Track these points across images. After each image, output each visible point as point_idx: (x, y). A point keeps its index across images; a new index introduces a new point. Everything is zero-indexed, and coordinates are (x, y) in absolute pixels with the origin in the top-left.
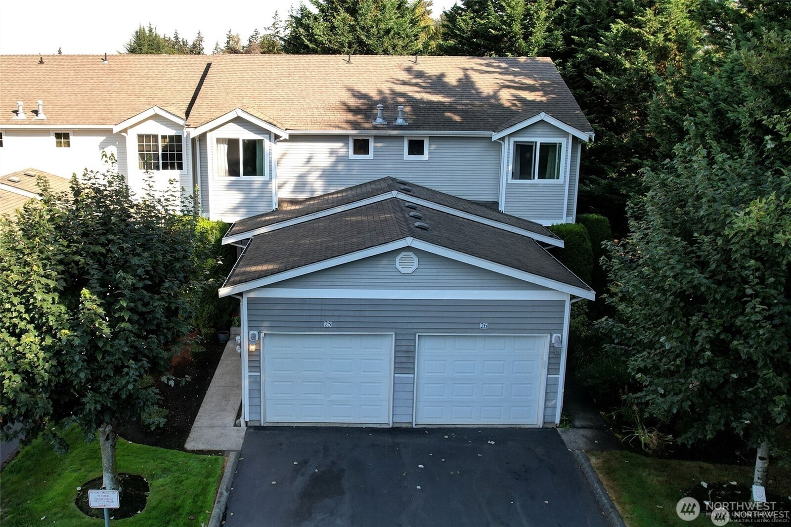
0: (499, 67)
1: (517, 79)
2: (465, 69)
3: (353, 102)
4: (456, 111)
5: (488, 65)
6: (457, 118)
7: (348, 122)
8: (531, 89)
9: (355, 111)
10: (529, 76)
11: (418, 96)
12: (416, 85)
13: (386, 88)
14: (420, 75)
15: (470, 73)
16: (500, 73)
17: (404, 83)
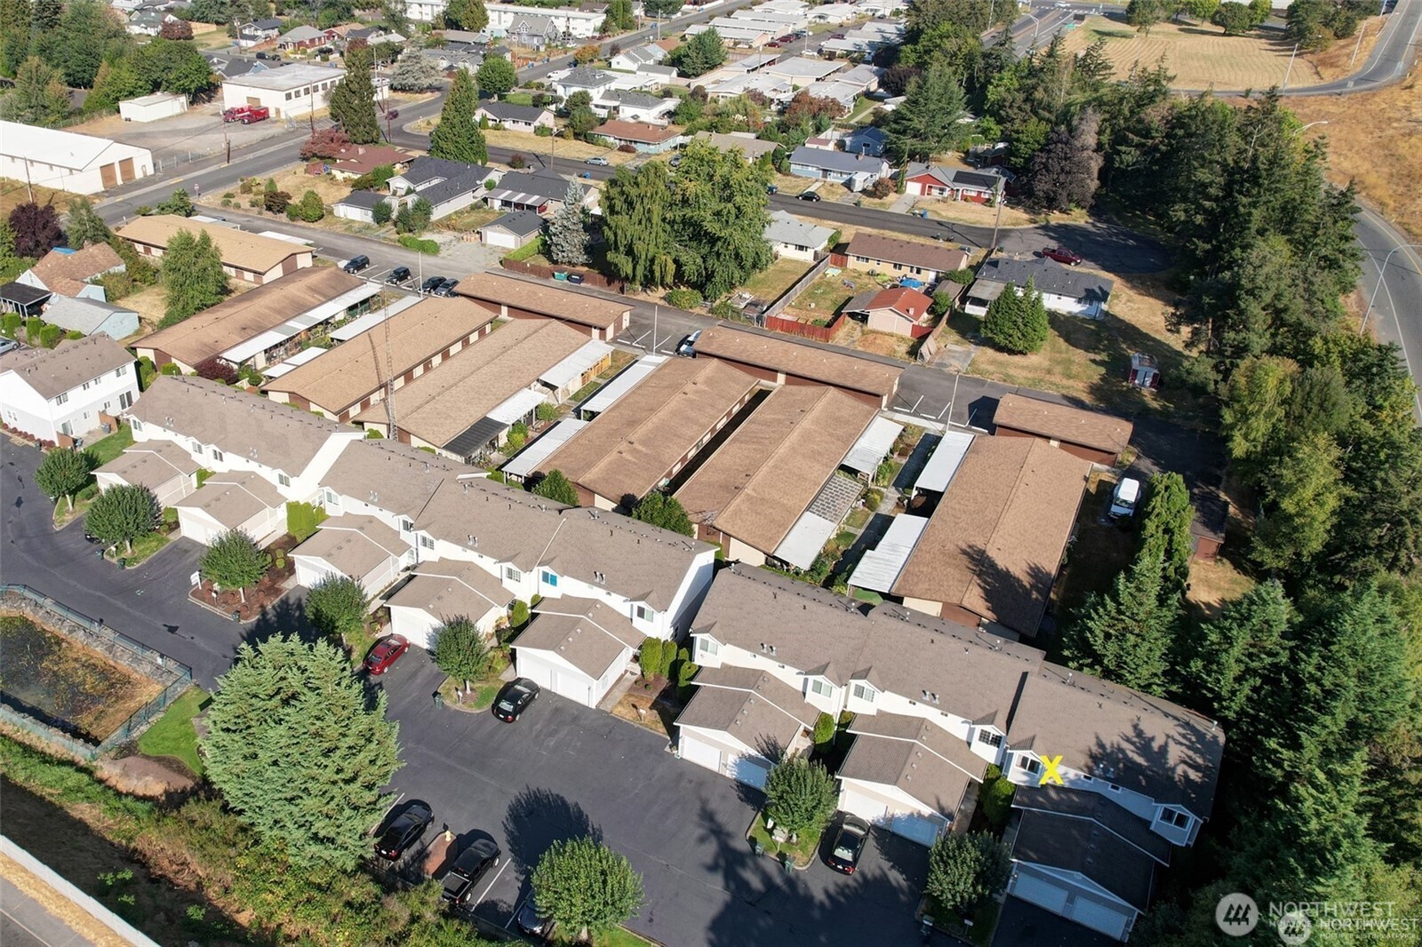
0: (1189, 740)
1: (1194, 756)
2: (1168, 736)
3: (1095, 749)
4: (1146, 776)
5: (1184, 736)
6: (1144, 783)
7: (1088, 767)
8: (1196, 767)
9: (1093, 757)
10: (1202, 755)
11: (1130, 754)
12: (1133, 743)
13: (1116, 740)
14: (1139, 734)
15: (1170, 741)
16: (1188, 747)
17: (1128, 740)
